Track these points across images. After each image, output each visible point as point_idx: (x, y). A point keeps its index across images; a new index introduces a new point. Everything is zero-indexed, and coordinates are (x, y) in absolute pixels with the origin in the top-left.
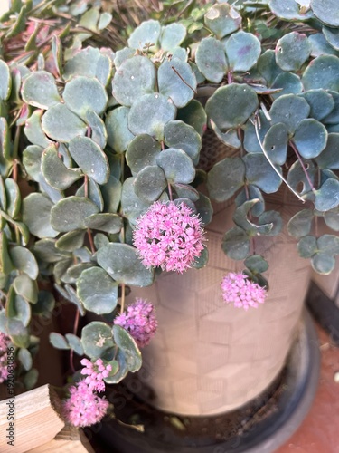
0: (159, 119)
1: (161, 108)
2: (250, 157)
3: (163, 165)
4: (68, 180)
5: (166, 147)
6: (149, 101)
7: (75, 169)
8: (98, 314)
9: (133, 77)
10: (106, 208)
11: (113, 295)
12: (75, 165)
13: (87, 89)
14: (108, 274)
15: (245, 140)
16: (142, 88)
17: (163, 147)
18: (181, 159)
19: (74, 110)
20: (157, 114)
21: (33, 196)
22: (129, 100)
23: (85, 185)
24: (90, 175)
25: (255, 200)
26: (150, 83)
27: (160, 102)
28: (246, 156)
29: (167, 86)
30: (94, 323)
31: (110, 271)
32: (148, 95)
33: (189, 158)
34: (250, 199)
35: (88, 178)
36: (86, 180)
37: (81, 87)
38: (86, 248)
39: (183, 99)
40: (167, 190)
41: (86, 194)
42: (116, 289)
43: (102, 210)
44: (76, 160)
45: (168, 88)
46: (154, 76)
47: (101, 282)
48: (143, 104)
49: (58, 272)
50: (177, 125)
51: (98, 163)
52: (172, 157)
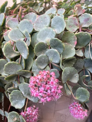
0: (49, 37)
1: (50, 33)
2: (86, 59)
3: (48, 55)
4: (13, 56)
5: (50, 48)
6: (46, 30)
7: (17, 52)
8: (16, 108)
9: (42, 22)
10: (26, 68)
11: (23, 102)
12: (17, 50)
13: (27, 24)
14: (22, 93)
15: (85, 52)
16: (45, 26)
17: (49, 48)
18: (55, 53)
19: (21, 31)
20: (48, 35)
21: (2, 60)
22: (39, 29)
23: (20, 58)
24: (22, 55)
25: (87, 76)
26: (48, 24)
27: (50, 31)
28: (85, 59)
29: (54, 26)
30: (13, 112)
31: (23, 93)
32: (46, 28)
33: (59, 53)
34: (85, 75)
35: (21, 56)
36: (20, 57)
37: (25, 23)
38: (17, 81)
39: (60, 31)
40: (49, 65)
41: (20, 62)
42: (25, 100)
43: (24, 69)
44: (18, 48)
45: (55, 27)
46: (50, 22)
47: (19, 96)
48: (43, 31)
49: (6, 88)
50: (55, 40)
51: (25, 51)
52: (52, 52)
